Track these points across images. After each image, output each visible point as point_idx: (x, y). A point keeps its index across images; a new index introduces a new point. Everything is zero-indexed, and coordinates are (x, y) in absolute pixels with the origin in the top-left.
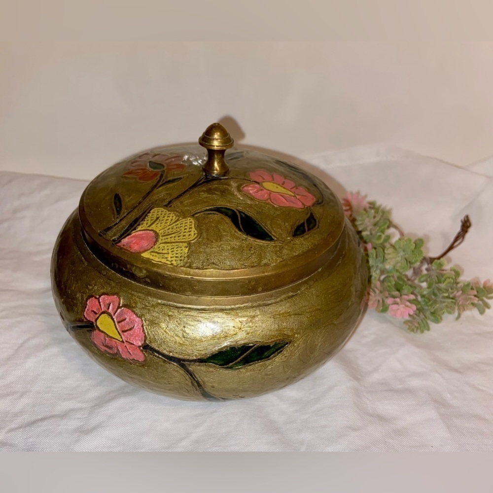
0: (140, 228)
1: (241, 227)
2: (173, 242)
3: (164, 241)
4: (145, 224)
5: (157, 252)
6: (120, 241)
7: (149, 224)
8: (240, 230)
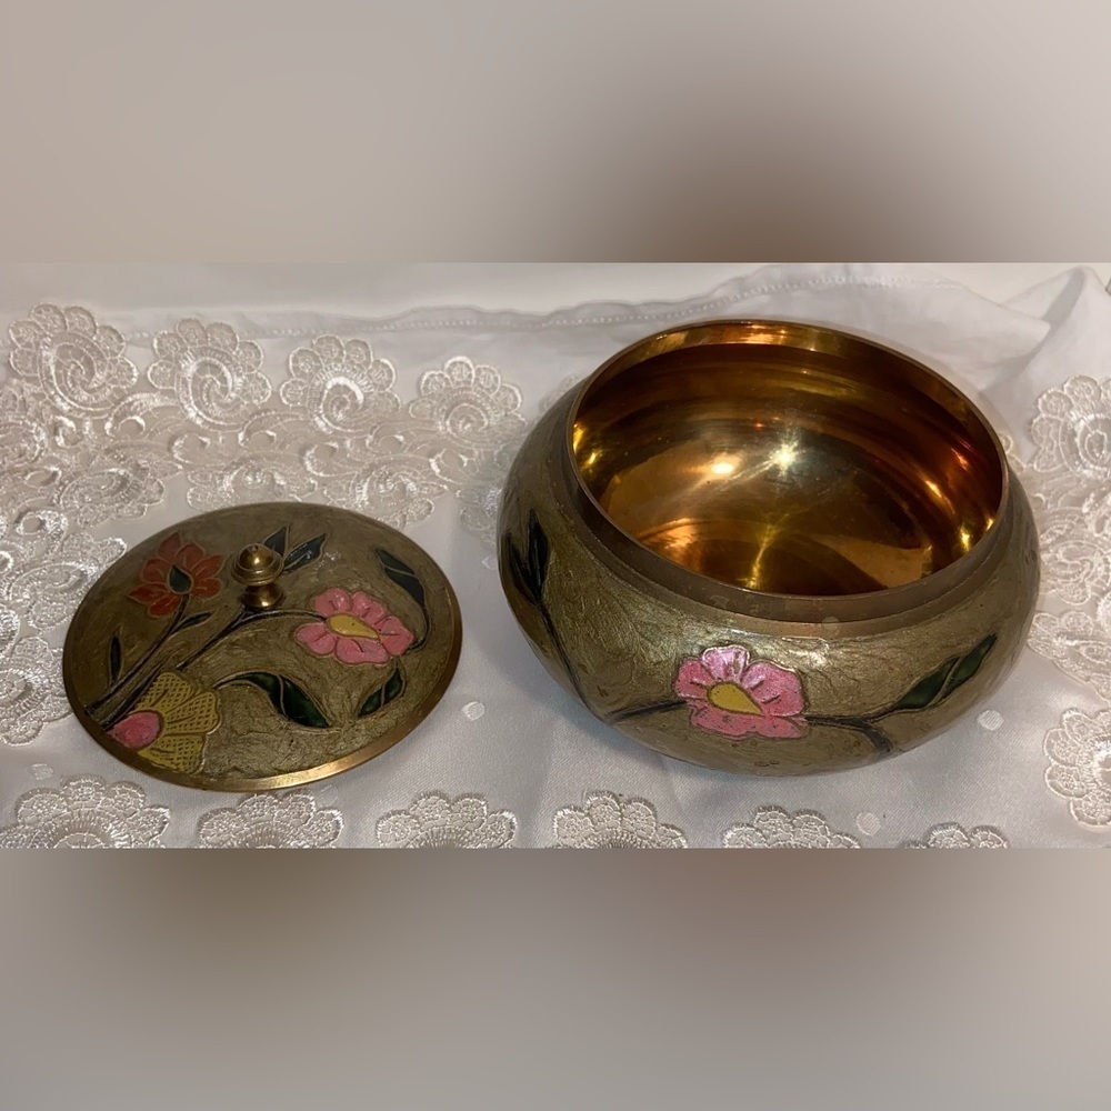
0: (140, 707)
1: (282, 705)
2: (184, 734)
3: (170, 732)
4: (147, 701)
5: (158, 750)
6: (111, 728)
7: (153, 701)
8: (280, 712)
